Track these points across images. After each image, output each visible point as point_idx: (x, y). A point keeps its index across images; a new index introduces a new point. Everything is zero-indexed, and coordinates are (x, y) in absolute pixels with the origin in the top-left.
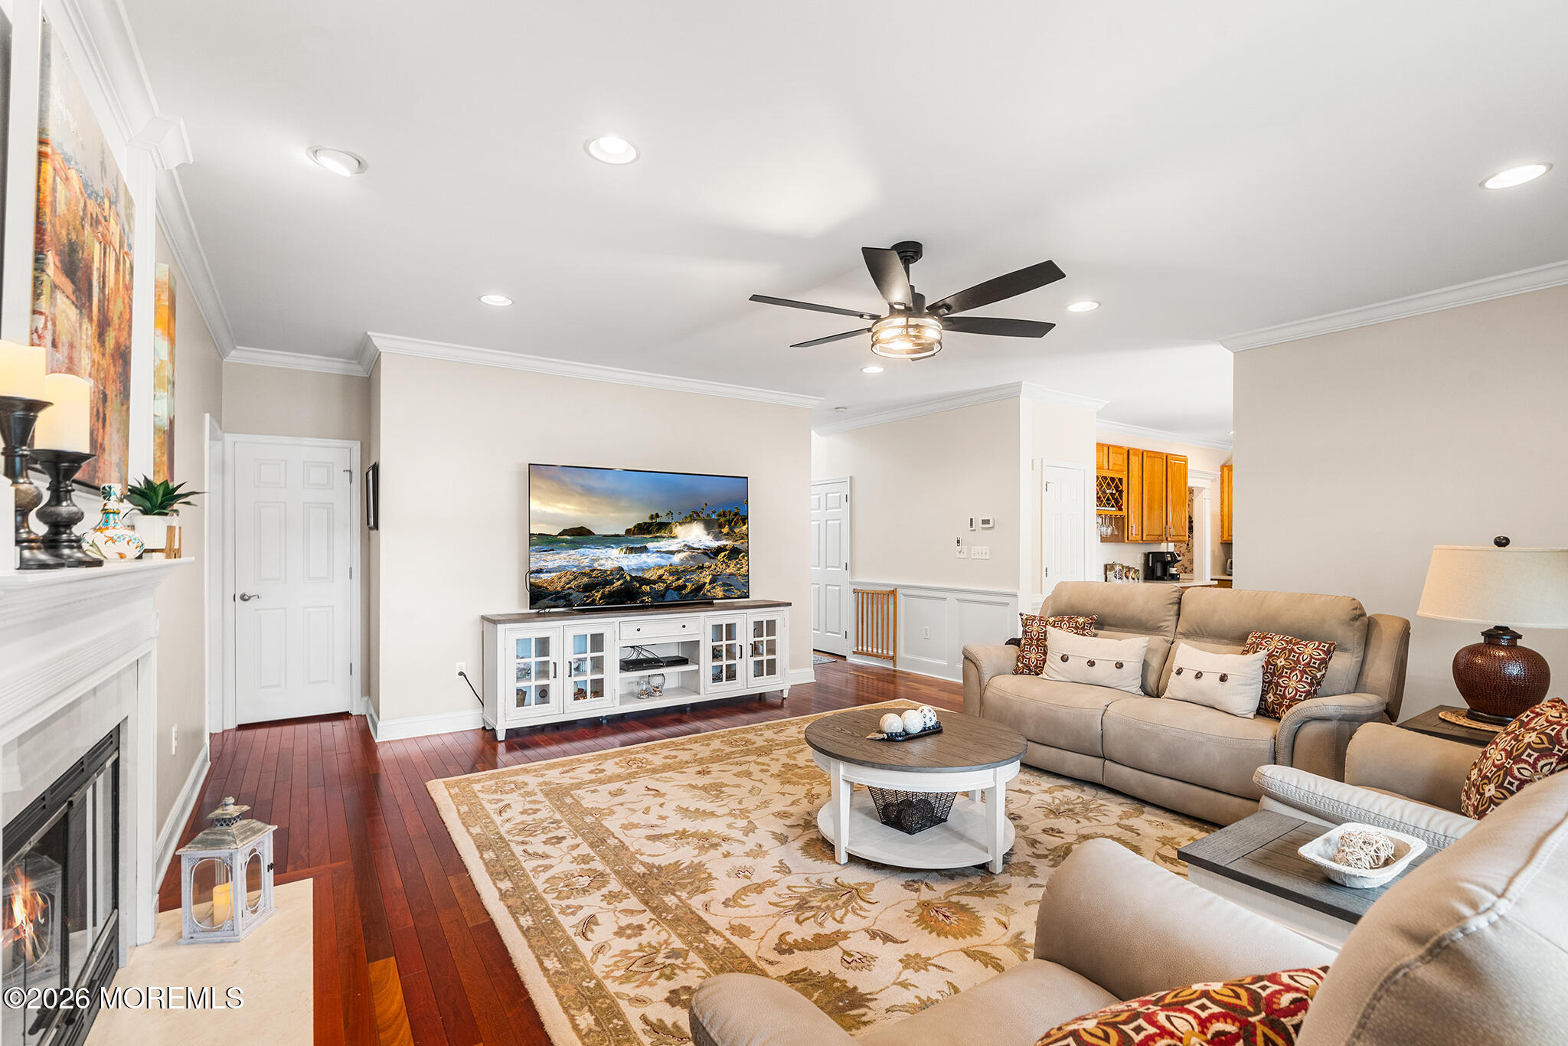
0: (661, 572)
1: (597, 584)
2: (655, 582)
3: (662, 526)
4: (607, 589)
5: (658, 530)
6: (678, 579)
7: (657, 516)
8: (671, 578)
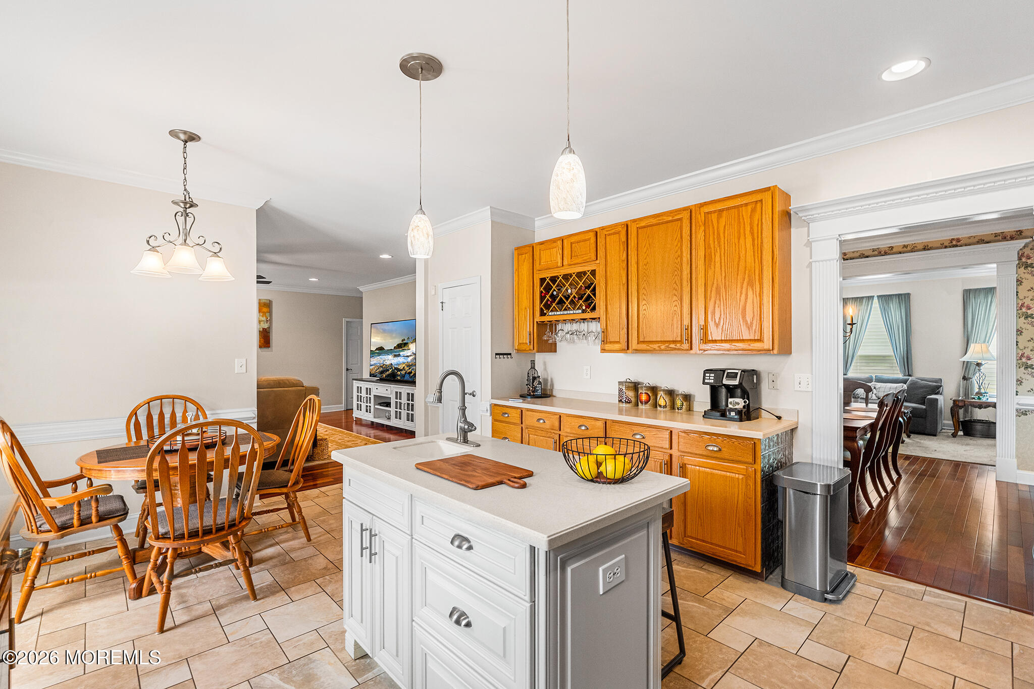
0: (404, 365)
1: (384, 371)
2: (401, 370)
3: (406, 344)
4: (387, 373)
5: (404, 347)
6: (410, 369)
7: (404, 340)
8: (407, 368)
